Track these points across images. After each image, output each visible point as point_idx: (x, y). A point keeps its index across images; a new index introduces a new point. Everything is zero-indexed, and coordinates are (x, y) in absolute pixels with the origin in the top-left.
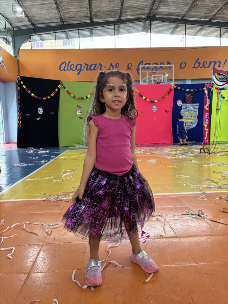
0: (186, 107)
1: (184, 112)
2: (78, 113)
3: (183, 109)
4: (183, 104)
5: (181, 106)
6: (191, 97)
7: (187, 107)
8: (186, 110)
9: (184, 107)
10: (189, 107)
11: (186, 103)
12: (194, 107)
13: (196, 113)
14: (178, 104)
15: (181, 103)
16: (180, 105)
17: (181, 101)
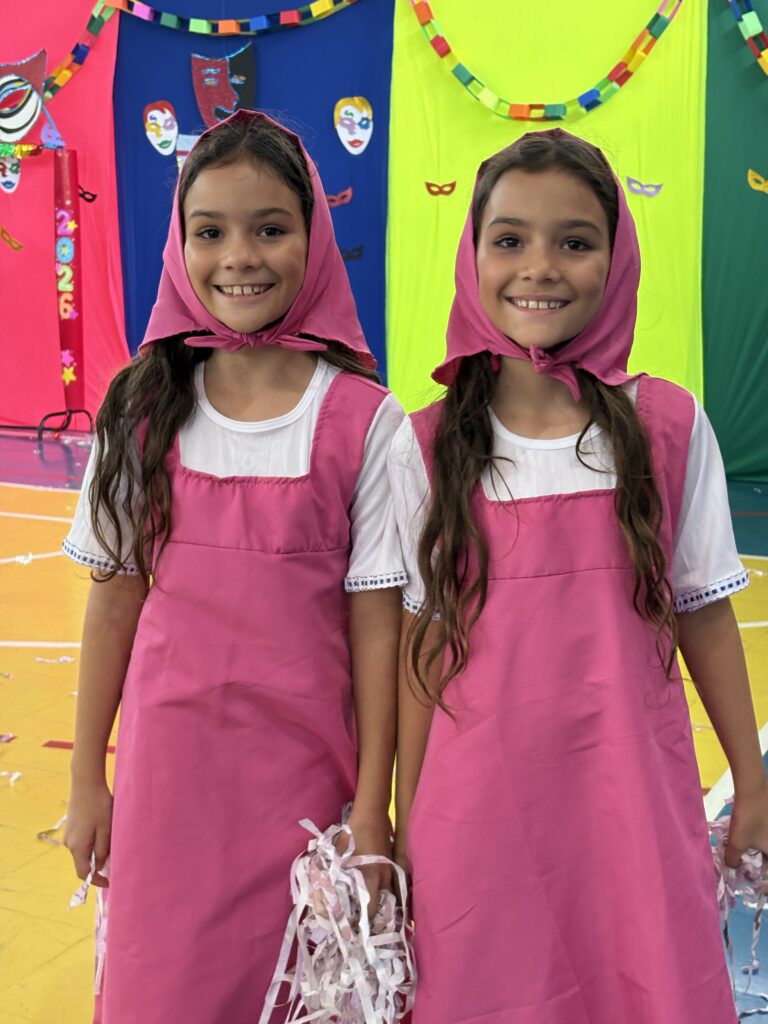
4: (182, 137)
5: (175, 153)
6: (237, 80)
14: (153, 137)
16: (165, 144)
17: (168, 114)
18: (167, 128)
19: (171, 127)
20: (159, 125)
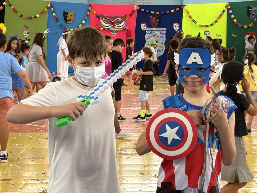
0: (151, 31)
1: (148, 37)
2: (25, 34)
3: (148, 34)
4: (147, 28)
6: (157, 20)
7: (153, 31)
8: (151, 35)
9: (149, 32)
10: (155, 32)
11: (152, 27)
12: (160, 32)
13: (163, 39)
14: (142, 28)
15: (146, 27)
16: (144, 29)
17: (145, 25)
18: (144, 26)
19: (145, 26)
20: (143, 26)
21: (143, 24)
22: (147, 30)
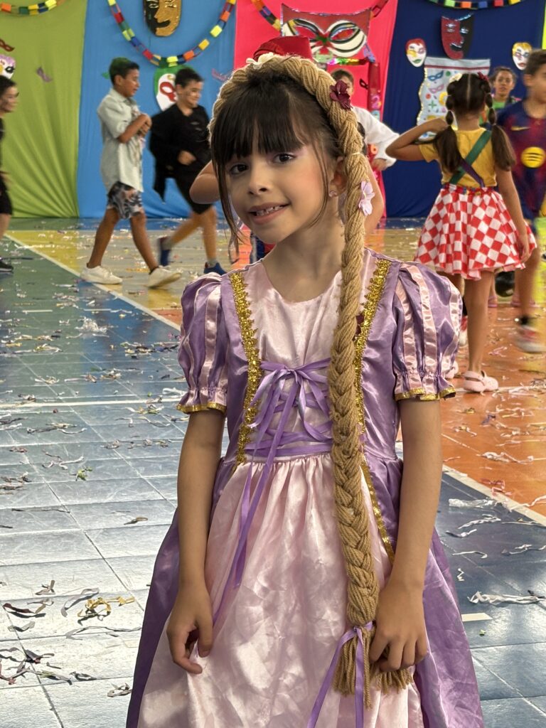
0: (440, 70)
1: (431, 90)
3: (429, 77)
4: (428, 58)
5: (423, 66)
6: (463, 31)
7: (446, 70)
8: (439, 82)
9: (434, 72)
10: (452, 71)
11: (443, 54)
14: (412, 57)
15: (424, 55)
16: (417, 61)
17: (421, 46)
18: (420, 52)
19: (422, 52)
20: (414, 51)
21: (413, 45)
22: (426, 64)
